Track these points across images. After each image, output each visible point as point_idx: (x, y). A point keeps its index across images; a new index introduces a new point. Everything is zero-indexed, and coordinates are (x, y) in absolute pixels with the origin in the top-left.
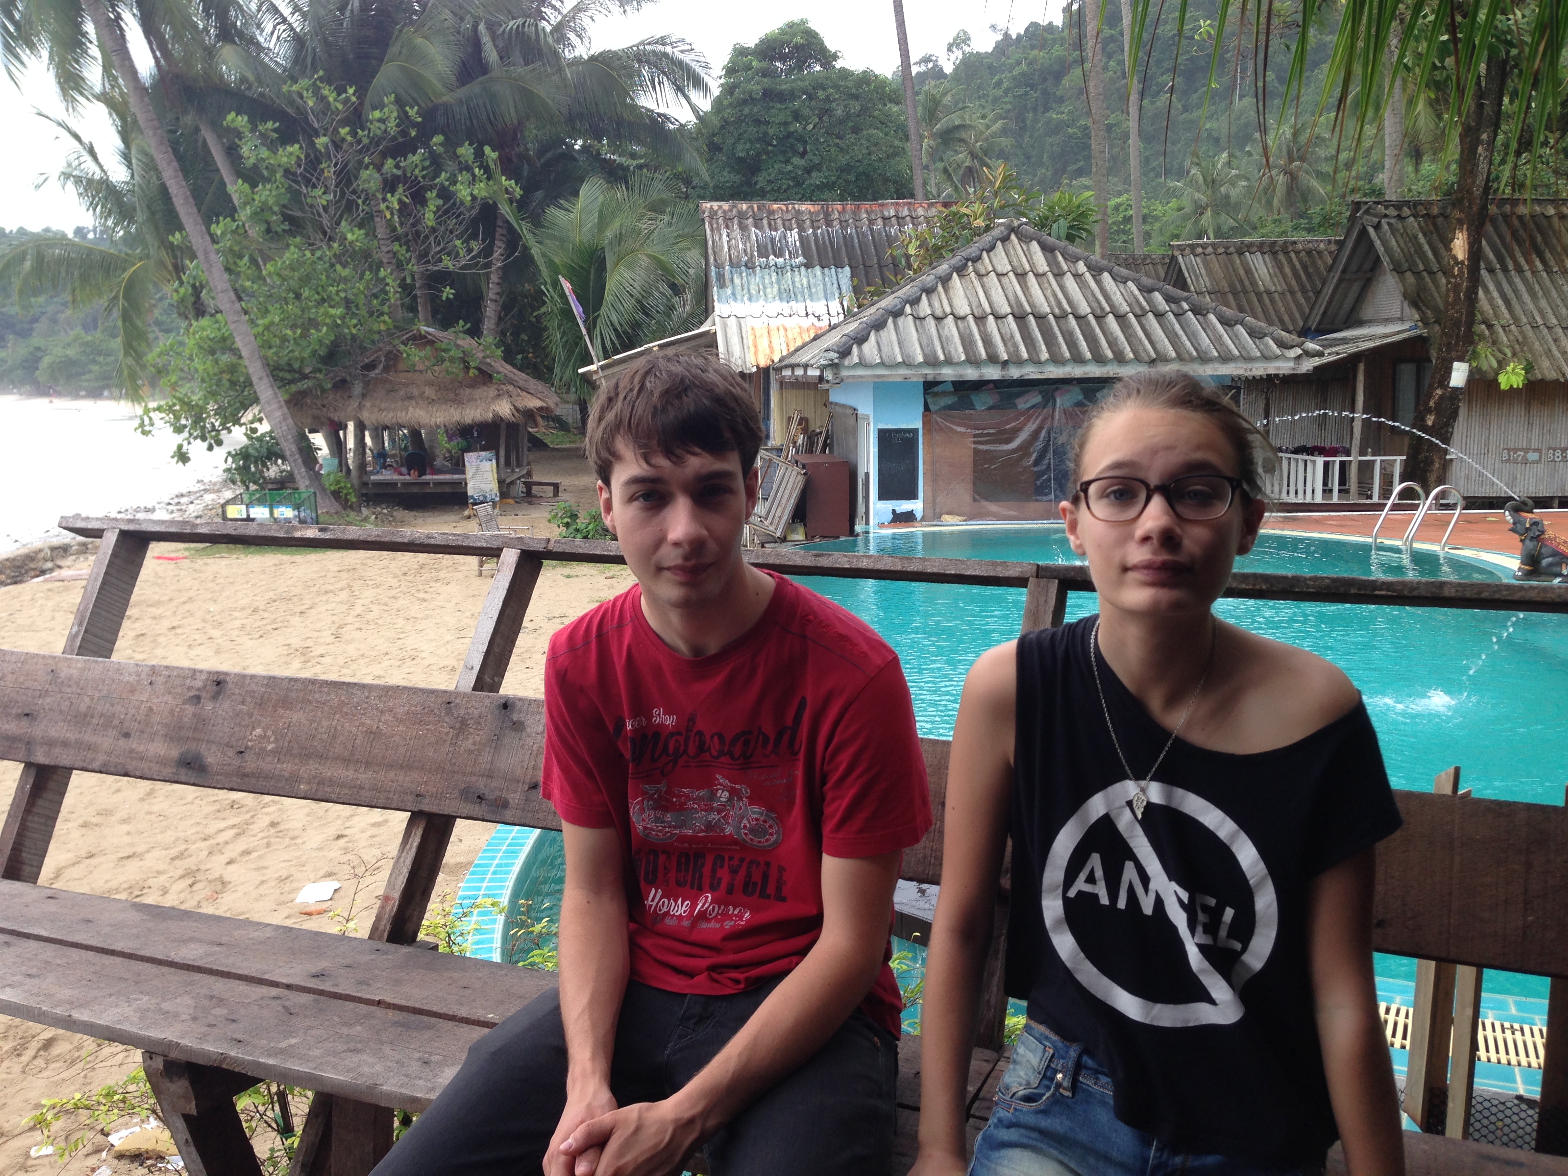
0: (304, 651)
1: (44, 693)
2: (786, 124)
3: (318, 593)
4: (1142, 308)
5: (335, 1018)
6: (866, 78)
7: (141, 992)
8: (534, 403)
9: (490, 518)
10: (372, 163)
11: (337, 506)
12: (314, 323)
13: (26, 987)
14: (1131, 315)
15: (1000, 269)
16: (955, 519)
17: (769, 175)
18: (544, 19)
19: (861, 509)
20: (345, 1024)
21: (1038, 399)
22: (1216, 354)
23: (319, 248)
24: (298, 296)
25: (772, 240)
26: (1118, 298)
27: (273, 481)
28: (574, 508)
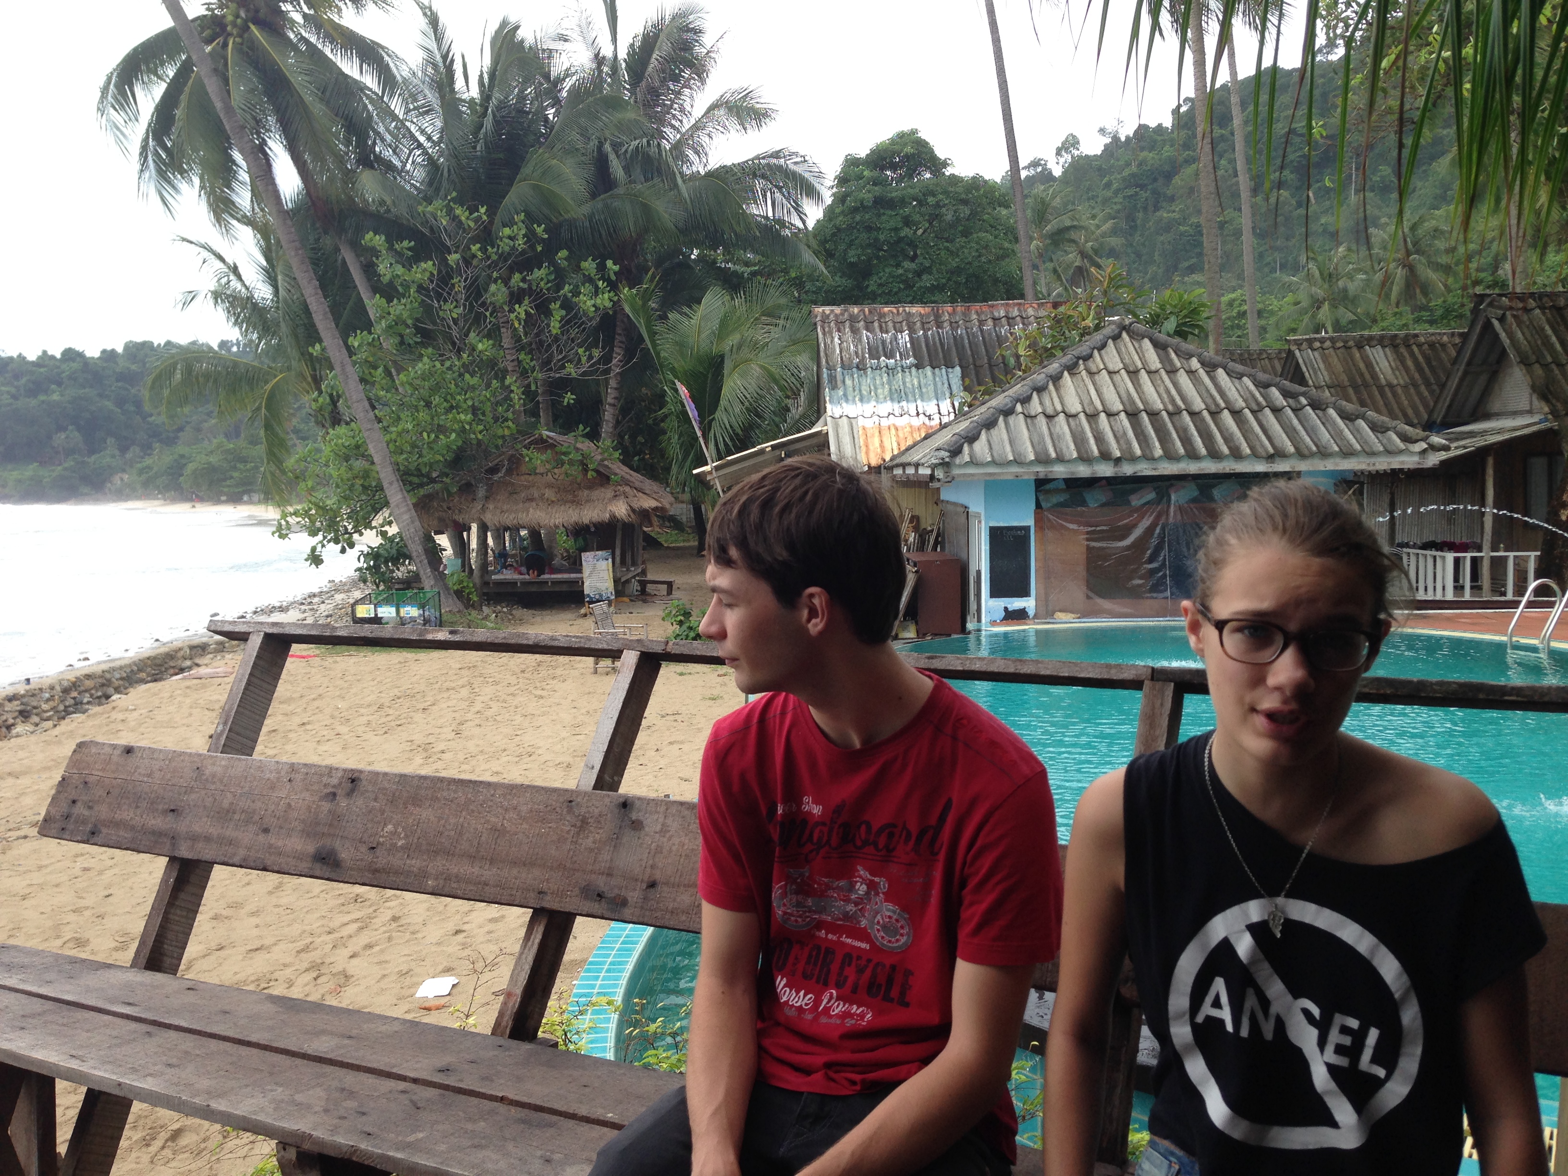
0: (426, 747)
1: (189, 790)
2: (896, 230)
3: (440, 690)
4: (1258, 404)
5: (461, 1113)
6: (977, 183)
7: (276, 1084)
8: (649, 503)
9: (606, 616)
10: (500, 278)
11: (460, 605)
12: (441, 429)
13: (167, 1077)
14: (1247, 411)
15: (1111, 367)
16: (1069, 617)
17: (880, 278)
18: (664, 138)
19: (973, 607)
20: (470, 1119)
21: (1151, 496)
22: (1336, 449)
23: (448, 359)
24: (428, 405)
25: (883, 342)
26: (1233, 393)
27: (400, 581)
28: (688, 606)
